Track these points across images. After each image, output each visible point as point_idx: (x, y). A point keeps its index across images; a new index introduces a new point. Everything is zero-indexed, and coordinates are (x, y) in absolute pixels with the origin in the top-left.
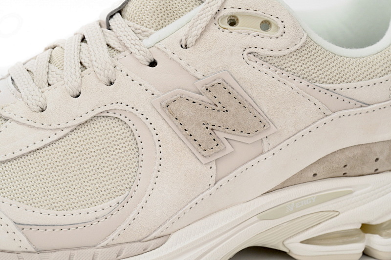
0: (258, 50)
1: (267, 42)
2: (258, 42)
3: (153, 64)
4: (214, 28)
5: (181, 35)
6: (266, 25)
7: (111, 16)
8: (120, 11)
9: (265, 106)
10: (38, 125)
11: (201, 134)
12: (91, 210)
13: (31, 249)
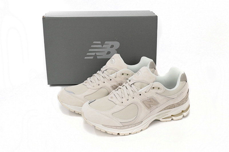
0: (158, 93)
2: (158, 91)
3: (140, 95)
4: (151, 89)
5: (145, 90)
6: (159, 88)
8: (133, 84)
10: (122, 105)
11: (148, 106)
12: (131, 119)
13: (122, 126)
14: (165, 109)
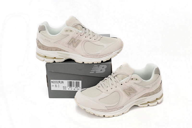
1: (137, 82)
2: (136, 82)
3: (122, 84)
4: (130, 80)
5: (126, 81)
6: (136, 79)
7: (115, 76)
9: (136, 90)
10: (107, 93)
11: (128, 93)
12: (114, 104)
13: (107, 109)
14: (142, 97)
